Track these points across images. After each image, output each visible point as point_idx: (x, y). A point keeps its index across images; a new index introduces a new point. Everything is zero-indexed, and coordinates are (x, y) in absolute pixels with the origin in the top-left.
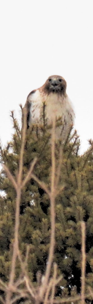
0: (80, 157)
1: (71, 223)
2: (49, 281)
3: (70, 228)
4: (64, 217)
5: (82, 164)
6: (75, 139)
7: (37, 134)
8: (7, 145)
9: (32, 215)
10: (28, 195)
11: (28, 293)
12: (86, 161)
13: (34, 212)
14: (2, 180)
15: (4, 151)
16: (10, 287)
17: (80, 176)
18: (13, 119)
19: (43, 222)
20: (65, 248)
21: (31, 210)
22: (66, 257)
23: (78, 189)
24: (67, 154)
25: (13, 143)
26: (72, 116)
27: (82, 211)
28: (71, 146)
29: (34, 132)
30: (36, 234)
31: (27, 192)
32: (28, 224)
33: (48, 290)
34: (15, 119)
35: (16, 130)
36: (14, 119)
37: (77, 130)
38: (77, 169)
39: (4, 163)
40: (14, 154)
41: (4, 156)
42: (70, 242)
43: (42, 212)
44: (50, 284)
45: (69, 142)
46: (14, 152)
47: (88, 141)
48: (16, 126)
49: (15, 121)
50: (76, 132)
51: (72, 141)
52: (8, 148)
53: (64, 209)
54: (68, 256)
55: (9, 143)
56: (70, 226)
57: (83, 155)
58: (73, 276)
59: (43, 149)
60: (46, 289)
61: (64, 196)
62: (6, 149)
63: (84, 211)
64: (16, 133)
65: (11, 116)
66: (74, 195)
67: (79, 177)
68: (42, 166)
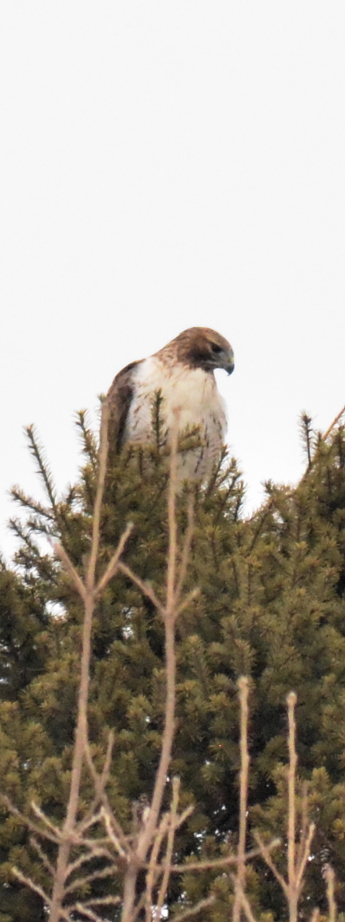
0: (244, 522)
1: (222, 679)
2: (160, 818)
3: (218, 693)
4: (206, 667)
5: (250, 538)
6: (231, 481)
7: (141, 469)
8: (67, 493)
9: (127, 661)
10: (118, 613)
11: (110, 846)
12: (257, 533)
13: (131, 655)
14: (56, 576)
15: (59, 506)
16: (68, 832)
17: (246, 566)
18: (82, 431)
19: (154, 676)
20: (206, 741)
21: (124, 648)
22: (208, 763)
23: (240, 599)
24: (212, 515)
25: (82, 489)
26: (221, 428)
27: (247, 652)
28: (223, 497)
29: (134, 462)
30: (137, 706)
31: (115, 604)
32: (119, 682)
33: (159, 840)
34: (89, 431)
35: (89, 457)
36: (86, 430)
37: (236, 459)
38: (237, 550)
39: (60, 534)
40: (83, 514)
41: (60, 519)
42: (218, 724)
43: (150, 654)
44: (163, 825)
45: (217, 486)
46: (86, 511)
47: (262, 483)
48: (89, 448)
49: (87, 436)
50: (234, 463)
51: (226, 485)
52: (70, 499)
53: (206, 647)
54: (212, 760)
55: (72, 487)
56: (219, 688)
57: (250, 518)
58: (224, 808)
59: (156, 503)
60: (153, 839)
61: (206, 615)
62: (64, 503)
63: (254, 651)
64: (91, 464)
65: (78, 423)
66: (232, 612)
67: (243, 570)
68: (153, 544)
